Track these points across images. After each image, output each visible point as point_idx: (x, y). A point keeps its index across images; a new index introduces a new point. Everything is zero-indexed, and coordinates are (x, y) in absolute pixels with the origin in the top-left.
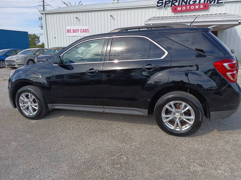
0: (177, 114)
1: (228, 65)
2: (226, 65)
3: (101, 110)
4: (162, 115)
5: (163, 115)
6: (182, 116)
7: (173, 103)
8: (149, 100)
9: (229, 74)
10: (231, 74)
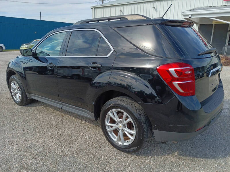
0: (120, 125)
1: (175, 70)
2: (172, 70)
3: (60, 106)
4: (106, 122)
5: (108, 123)
6: (125, 128)
7: (115, 111)
8: (94, 104)
9: (176, 83)
10: (178, 84)
